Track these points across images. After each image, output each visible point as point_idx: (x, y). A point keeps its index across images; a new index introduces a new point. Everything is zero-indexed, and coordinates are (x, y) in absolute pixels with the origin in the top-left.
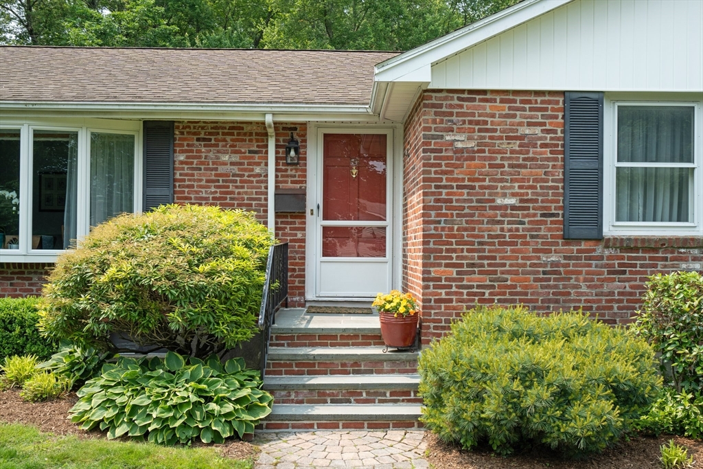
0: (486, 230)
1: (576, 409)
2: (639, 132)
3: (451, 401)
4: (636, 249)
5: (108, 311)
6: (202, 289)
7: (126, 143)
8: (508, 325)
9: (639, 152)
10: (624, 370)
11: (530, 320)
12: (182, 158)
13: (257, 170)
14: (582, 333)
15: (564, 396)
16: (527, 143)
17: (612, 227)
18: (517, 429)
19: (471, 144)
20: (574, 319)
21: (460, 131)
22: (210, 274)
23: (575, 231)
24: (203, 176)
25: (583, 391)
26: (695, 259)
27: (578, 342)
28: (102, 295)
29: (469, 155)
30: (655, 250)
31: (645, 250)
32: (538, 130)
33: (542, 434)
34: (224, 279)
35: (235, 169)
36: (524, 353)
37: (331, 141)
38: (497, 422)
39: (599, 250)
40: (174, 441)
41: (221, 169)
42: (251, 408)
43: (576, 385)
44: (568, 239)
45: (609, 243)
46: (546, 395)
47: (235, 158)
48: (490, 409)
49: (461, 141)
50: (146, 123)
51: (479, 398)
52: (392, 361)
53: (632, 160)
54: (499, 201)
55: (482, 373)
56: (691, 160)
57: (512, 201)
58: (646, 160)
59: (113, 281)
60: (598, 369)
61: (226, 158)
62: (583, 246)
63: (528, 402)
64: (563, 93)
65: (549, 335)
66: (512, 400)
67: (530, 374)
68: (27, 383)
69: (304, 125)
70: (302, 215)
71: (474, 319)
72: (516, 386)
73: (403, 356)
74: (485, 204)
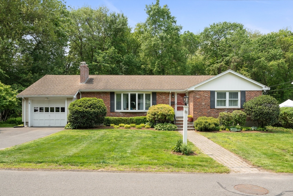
0: (201, 107)
1: (210, 125)
2: (220, 95)
3: (198, 126)
4: (219, 110)
5: (159, 117)
6: (169, 115)
7: (150, 95)
8: (204, 118)
9: (220, 97)
10: (216, 122)
11: (206, 118)
12: (157, 97)
13: (168, 99)
14: (212, 119)
15: (210, 124)
16: (206, 97)
17: (216, 107)
18: (205, 128)
19: (199, 97)
20: (212, 118)
21: (198, 95)
22: (170, 113)
23: (212, 107)
24: (160, 99)
25: (211, 124)
26: (226, 111)
27: (211, 120)
28: (158, 115)
29: (199, 98)
30: (221, 110)
31: (220, 110)
32: (207, 95)
33: (207, 128)
34: (171, 113)
35: (165, 98)
36: (205, 120)
37: (178, 94)
38: (203, 127)
39: (215, 110)
40: (169, 130)
41: (163, 99)
42: (176, 128)
43: (211, 123)
44: (211, 108)
45: (216, 109)
46: (208, 124)
47: (165, 97)
48: (202, 126)
49: (198, 97)
50: (152, 92)
51: (201, 125)
52: (190, 123)
53: (219, 99)
54: (202, 104)
55: (201, 122)
56: (226, 99)
57: (204, 104)
58: (221, 99)
59: (160, 114)
60: (213, 122)
61: (164, 97)
62: (213, 109)
63: (206, 125)
64: (210, 91)
65: (208, 119)
66: (204, 125)
67: (206, 122)
68: (145, 126)
69: (174, 92)
70: (174, 105)
71: (199, 118)
72: (205, 123)
73: (191, 123)
74: (201, 104)
